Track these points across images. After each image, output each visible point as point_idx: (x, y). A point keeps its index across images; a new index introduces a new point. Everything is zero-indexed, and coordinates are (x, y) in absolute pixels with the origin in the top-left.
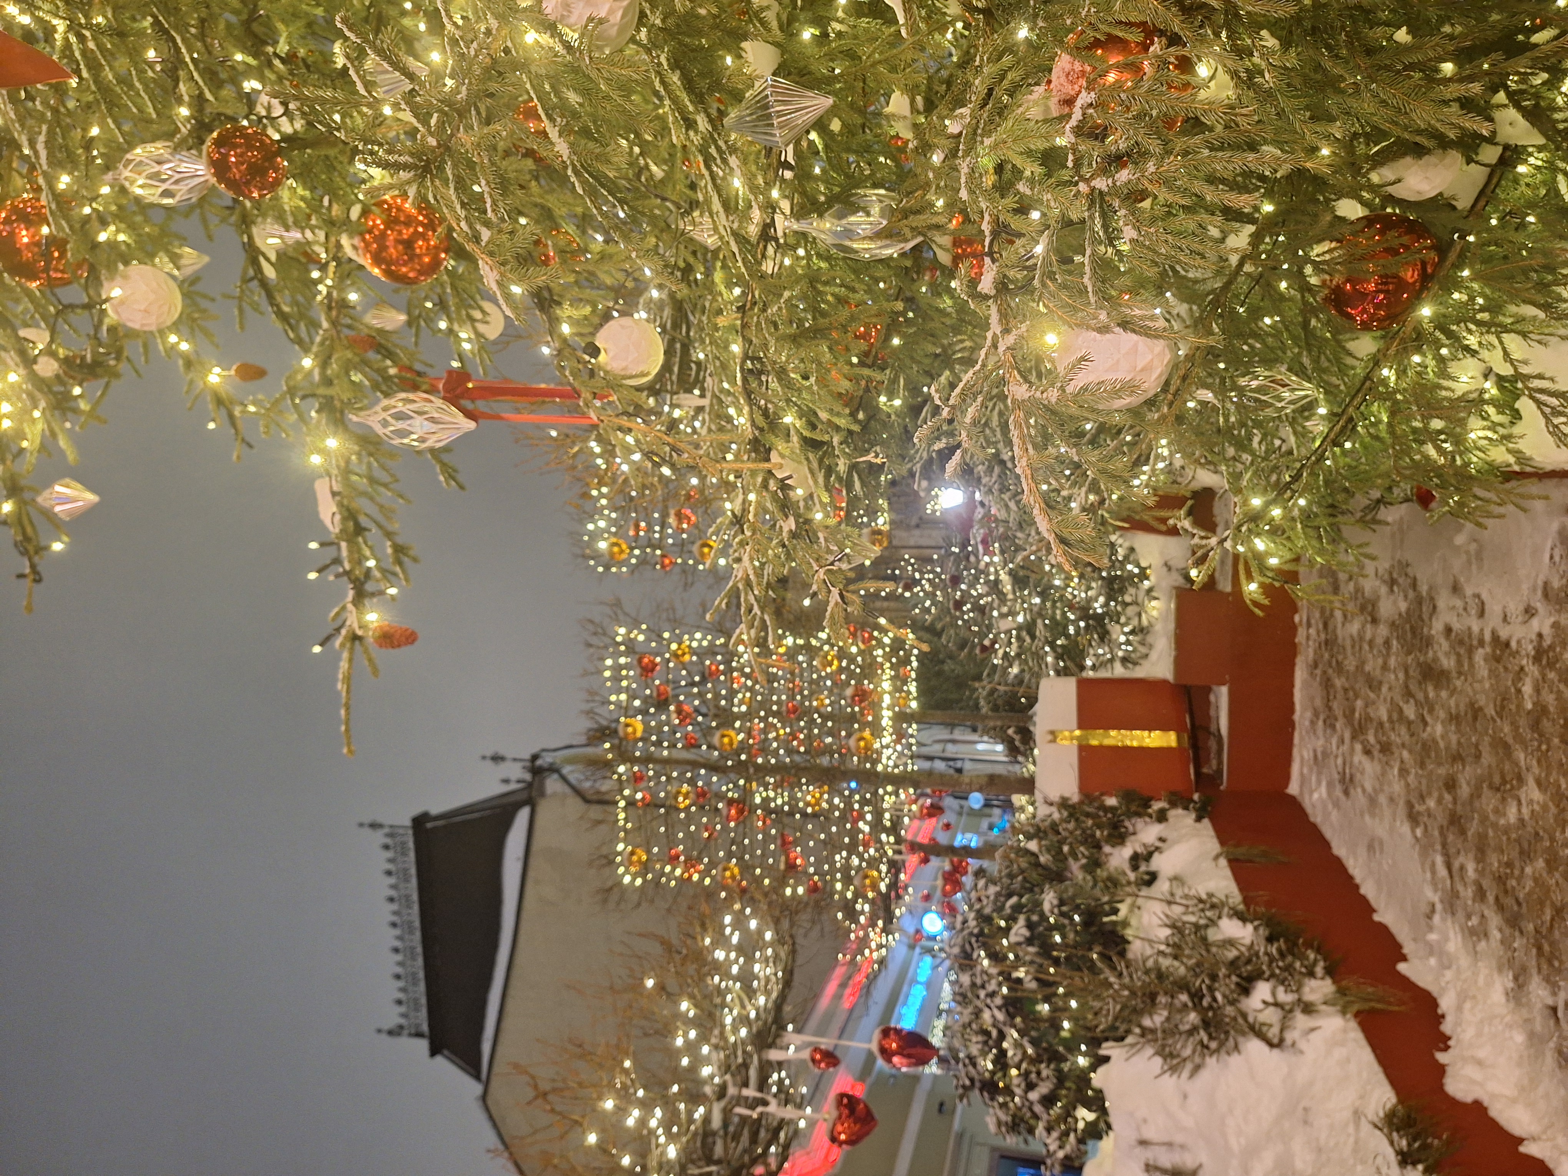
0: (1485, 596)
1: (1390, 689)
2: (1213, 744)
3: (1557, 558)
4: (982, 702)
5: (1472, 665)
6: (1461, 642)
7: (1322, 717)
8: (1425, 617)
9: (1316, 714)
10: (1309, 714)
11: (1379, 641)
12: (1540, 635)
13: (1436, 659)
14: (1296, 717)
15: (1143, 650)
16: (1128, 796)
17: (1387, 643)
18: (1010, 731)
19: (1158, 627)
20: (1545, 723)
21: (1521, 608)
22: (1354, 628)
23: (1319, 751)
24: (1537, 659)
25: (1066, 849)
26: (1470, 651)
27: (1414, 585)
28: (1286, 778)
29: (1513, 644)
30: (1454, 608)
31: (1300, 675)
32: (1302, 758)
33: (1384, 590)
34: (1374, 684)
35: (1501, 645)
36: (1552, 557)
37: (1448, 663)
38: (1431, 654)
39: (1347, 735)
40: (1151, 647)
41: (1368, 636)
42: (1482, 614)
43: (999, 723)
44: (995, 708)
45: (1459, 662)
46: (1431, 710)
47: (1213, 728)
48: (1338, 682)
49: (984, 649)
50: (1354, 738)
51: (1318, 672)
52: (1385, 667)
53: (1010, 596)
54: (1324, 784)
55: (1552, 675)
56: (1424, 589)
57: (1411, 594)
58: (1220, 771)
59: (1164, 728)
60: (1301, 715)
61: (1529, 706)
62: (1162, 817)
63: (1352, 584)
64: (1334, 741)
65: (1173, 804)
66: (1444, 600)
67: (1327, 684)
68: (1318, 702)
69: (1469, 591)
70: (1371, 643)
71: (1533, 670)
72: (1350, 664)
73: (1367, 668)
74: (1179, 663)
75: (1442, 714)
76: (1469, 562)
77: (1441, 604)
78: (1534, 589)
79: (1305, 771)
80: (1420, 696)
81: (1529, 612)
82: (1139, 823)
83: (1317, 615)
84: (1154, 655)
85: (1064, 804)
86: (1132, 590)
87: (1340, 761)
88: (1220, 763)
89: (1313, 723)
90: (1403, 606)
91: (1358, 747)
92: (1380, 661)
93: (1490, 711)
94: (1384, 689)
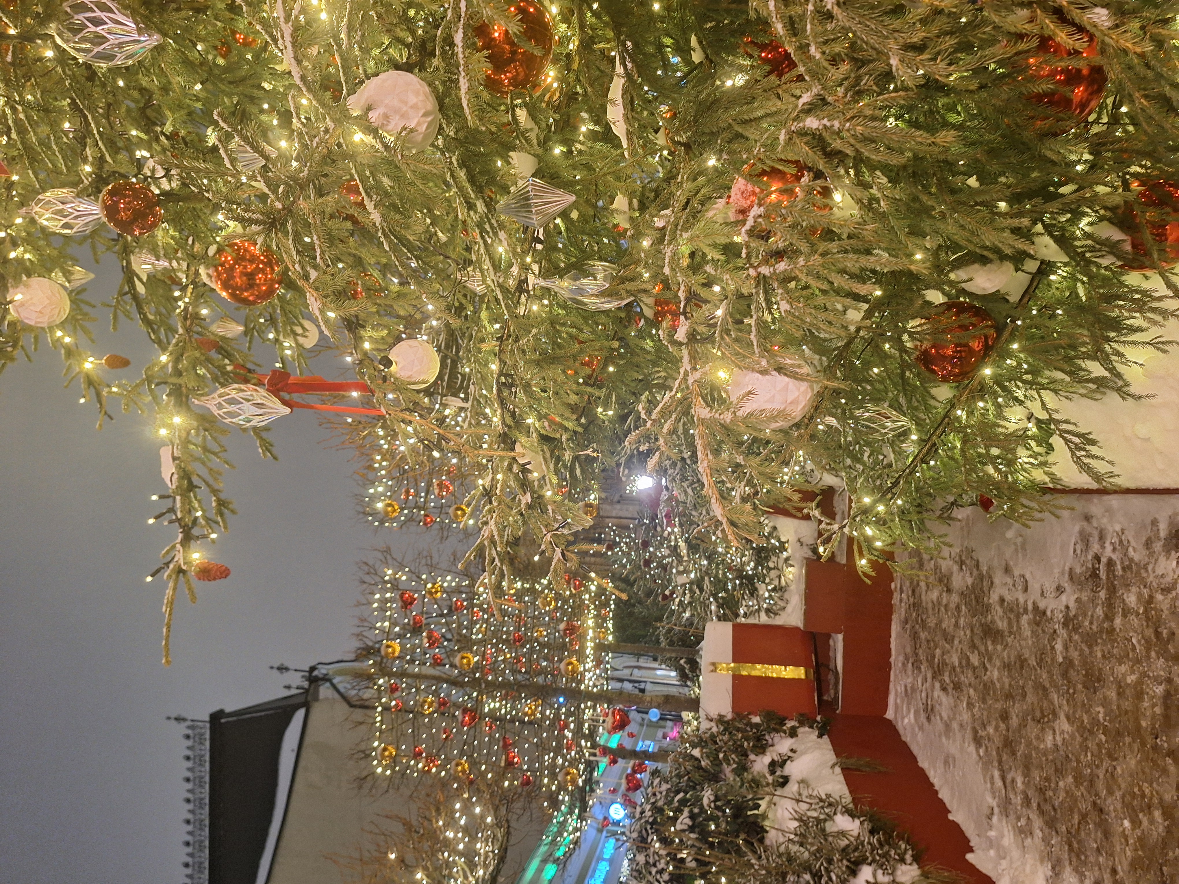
0: (1028, 576)
1: (960, 642)
2: (831, 677)
3: (1078, 551)
4: (662, 638)
5: (1019, 628)
6: (1011, 610)
7: (911, 661)
8: (985, 589)
9: (907, 658)
10: (901, 658)
11: (952, 606)
12: (1067, 607)
13: (993, 622)
14: (892, 659)
15: (782, 604)
16: (768, 716)
17: (958, 608)
18: (682, 662)
19: (793, 587)
20: (1072, 673)
21: (1054, 587)
22: (934, 595)
23: (909, 686)
24: (1065, 625)
25: (721, 755)
26: (1018, 617)
27: (977, 566)
28: (885, 707)
29: (1049, 613)
30: (1006, 584)
31: (895, 628)
32: (896, 691)
33: (955, 568)
34: (949, 639)
35: (1040, 614)
36: (1075, 551)
37: (1002, 625)
38: (989, 617)
39: (929, 675)
40: (787, 602)
41: (944, 601)
42: (1026, 590)
43: (674, 655)
44: (671, 643)
45: (1010, 624)
46: (990, 659)
47: (832, 666)
48: (923, 635)
49: (665, 597)
50: (934, 678)
51: (908, 626)
52: (956, 625)
53: (686, 558)
54: (912, 711)
55: (1076, 637)
56: (984, 569)
57: (975, 572)
58: (836, 699)
59: (796, 664)
60: (896, 658)
61: (1061, 660)
62: (793, 733)
63: (932, 562)
64: (920, 680)
65: (802, 724)
66: (999, 578)
67: (915, 636)
68: (908, 650)
69: (1017, 572)
70: (946, 606)
71: (1063, 633)
72: (932, 622)
73: (944, 625)
74: (808, 615)
75: (998, 663)
76: (1016, 550)
77: (997, 581)
78: (1063, 573)
79: (899, 701)
80: (982, 649)
81: (1060, 590)
82: (777, 737)
83: (908, 584)
84: (789, 608)
85: (720, 720)
86: (774, 559)
87: (924, 695)
88: (837, 693)
89: (903, 664)
90: (970, 581)
91: (937, 685)
92: (953, 620)
93: (1033, 662)
94: (956, 642)
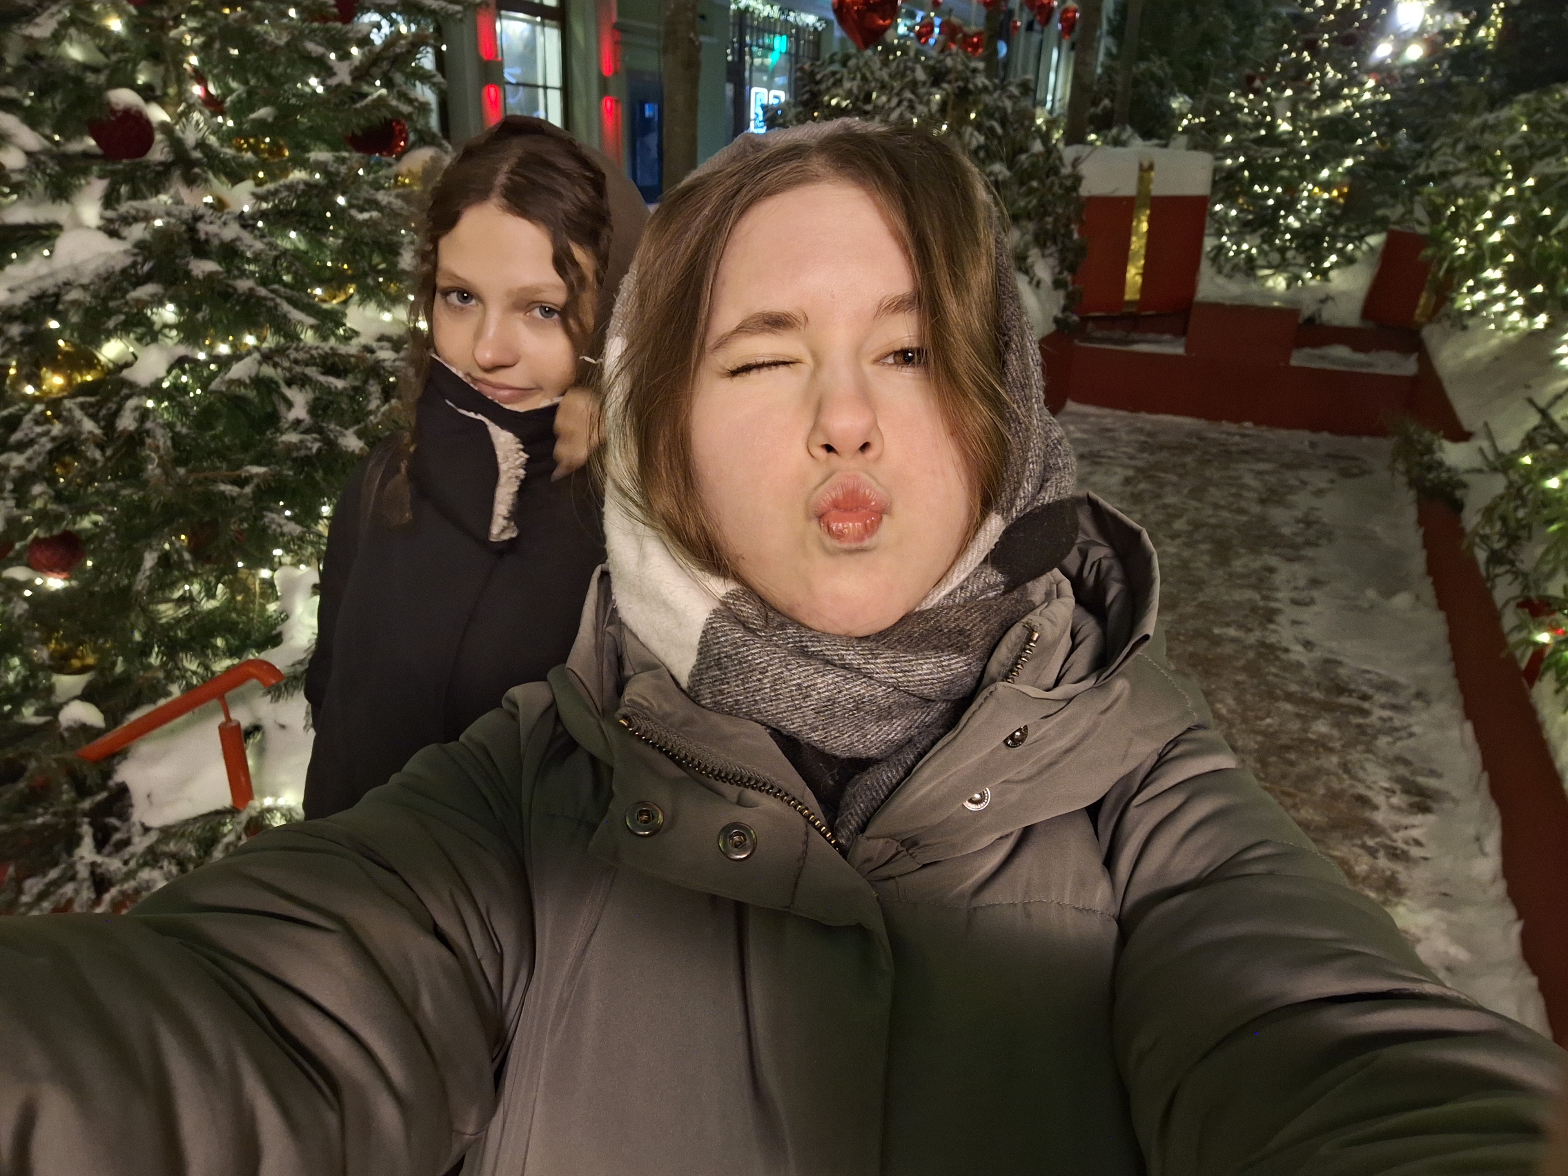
0: (1316, 608)
1: (1196, 509)
2: (1118, 334)
3: (1368, 676)
5: (1242, 587)
6: (1261, 580)
7: (1149, 440)
8: (1278, 550)
9: (1150, 434)
10: (1148, 427)
11: (1243, 504)
12: (1287, 650)
13: (1238, 556)
14: (1144, 415)
15: (1227, 268)
16: (1081, 250)
17: (1242, 511)
19: (1254, 286)
20: (1205, 643)
21: (1311, 638)
22: (1250, 480)
23: (1116, 434)
24: (1262, 644)
25: (1035, 184)
26: (1255, 587)
27: (1309, 543)
28: (1082, 400)
29: (1272, 627)
30: (1295, 578)
31: (1188, 422)
32: (1105, 417)
33: (1299, 514)
34: (1197, 493)
35: (1270, 616)
36: (1368, 672)
37: (1238, 565)
38: (1242, 551)
39: (1140, 463)
40: (1230, 277)
41: (1246, 494)
42: (1295, 602)
45: (1242, 576)
46: (1187, 545)
47: (1135, 336)
48: (1189, 459)
50: (1138, 469)
51: (1195, 441)
52: (1216, 506)
54: (1085, 436)
55: (1251, 654)
56: (1309, 552)
57: (1300, 540)
58: (1090, 339)
59: (1145, 287)
60: (1147, 420)
61: (1217, 631)
62: (1058, 284)
63: (1297, 483)
64: (1129, 450)
65: (1069, 297)
66: (1301, 572)
67: (1185, 449)
68: (1163, 438)
69: (1316, 594)
70: (1238, 496)
71: (1252, 639)
72: (1211, 472)
73: (1212, 490)
74: (1217, 309)
75: (1186, 554)
76: (1346, 598)
77: (1296, 567)
78: (1331, 651)
79: (1092, 419)
80: (1197, 536)
81: (1308, 645)
82: (1052, 261)
83: (1255, 445)
84: (1221, 280)
85: (1077, 179)
86: (1300, 260)
87: (1111, 454)
88: (1102, 340)
89: (1141, 430)
90: (1286, 531)
91: (1130, 473)
92: (1222, 502)
93: (1202, 598)
94: (1194, 503)
